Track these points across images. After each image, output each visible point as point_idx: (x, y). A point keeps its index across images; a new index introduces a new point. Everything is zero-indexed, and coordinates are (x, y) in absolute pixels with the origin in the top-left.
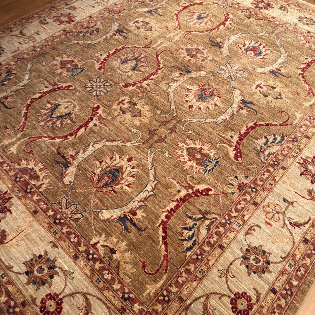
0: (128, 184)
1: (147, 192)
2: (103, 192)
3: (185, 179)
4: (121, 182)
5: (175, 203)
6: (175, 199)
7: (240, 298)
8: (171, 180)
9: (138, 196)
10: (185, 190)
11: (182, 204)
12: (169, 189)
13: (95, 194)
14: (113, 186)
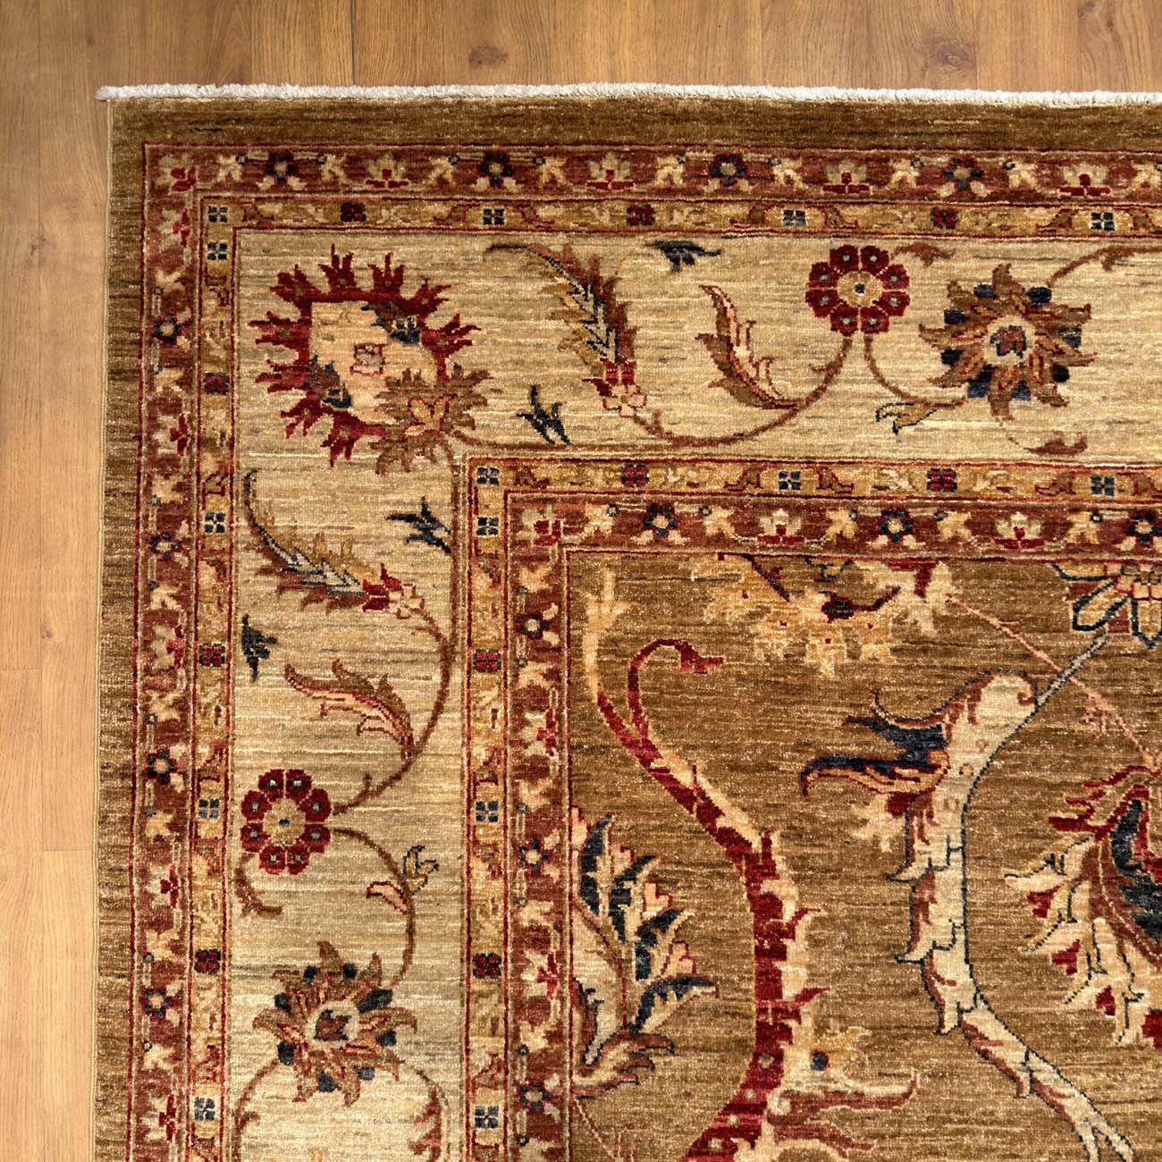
0: (1047, 906)
1: (944, 939)
2: (1112, 782)
3: (846, 1142)
4: (1086, 885)
5: (789, 992)
6: (805, 1009)
7: (302, 837)
8: (898, 1089)
9: (958, 891)
10: (803, 1090)
11: (762, 1011)
12: (868, 1033)
13: (1130, 746)
14: (1098, 838)
